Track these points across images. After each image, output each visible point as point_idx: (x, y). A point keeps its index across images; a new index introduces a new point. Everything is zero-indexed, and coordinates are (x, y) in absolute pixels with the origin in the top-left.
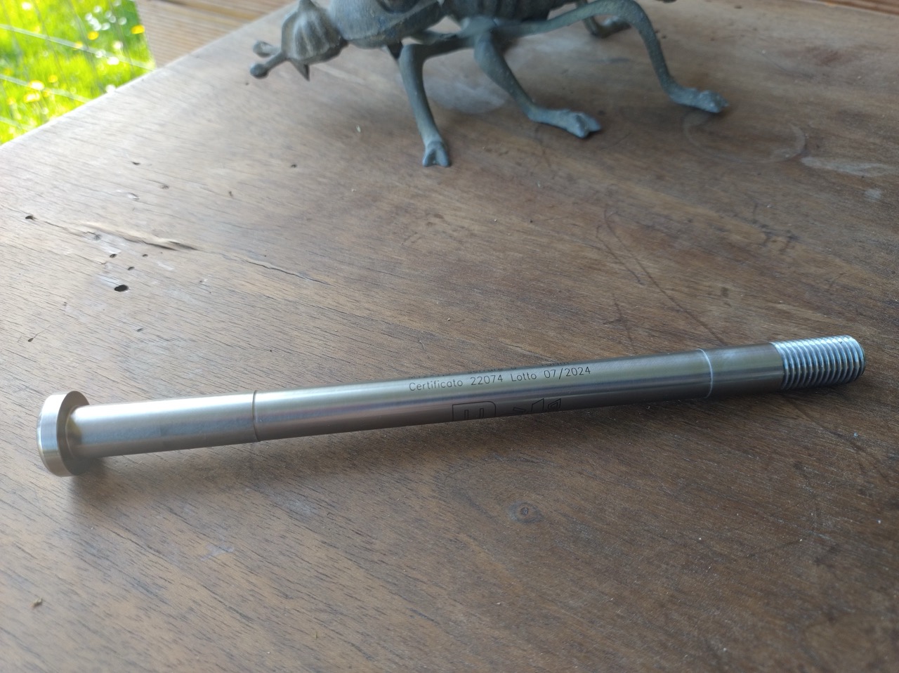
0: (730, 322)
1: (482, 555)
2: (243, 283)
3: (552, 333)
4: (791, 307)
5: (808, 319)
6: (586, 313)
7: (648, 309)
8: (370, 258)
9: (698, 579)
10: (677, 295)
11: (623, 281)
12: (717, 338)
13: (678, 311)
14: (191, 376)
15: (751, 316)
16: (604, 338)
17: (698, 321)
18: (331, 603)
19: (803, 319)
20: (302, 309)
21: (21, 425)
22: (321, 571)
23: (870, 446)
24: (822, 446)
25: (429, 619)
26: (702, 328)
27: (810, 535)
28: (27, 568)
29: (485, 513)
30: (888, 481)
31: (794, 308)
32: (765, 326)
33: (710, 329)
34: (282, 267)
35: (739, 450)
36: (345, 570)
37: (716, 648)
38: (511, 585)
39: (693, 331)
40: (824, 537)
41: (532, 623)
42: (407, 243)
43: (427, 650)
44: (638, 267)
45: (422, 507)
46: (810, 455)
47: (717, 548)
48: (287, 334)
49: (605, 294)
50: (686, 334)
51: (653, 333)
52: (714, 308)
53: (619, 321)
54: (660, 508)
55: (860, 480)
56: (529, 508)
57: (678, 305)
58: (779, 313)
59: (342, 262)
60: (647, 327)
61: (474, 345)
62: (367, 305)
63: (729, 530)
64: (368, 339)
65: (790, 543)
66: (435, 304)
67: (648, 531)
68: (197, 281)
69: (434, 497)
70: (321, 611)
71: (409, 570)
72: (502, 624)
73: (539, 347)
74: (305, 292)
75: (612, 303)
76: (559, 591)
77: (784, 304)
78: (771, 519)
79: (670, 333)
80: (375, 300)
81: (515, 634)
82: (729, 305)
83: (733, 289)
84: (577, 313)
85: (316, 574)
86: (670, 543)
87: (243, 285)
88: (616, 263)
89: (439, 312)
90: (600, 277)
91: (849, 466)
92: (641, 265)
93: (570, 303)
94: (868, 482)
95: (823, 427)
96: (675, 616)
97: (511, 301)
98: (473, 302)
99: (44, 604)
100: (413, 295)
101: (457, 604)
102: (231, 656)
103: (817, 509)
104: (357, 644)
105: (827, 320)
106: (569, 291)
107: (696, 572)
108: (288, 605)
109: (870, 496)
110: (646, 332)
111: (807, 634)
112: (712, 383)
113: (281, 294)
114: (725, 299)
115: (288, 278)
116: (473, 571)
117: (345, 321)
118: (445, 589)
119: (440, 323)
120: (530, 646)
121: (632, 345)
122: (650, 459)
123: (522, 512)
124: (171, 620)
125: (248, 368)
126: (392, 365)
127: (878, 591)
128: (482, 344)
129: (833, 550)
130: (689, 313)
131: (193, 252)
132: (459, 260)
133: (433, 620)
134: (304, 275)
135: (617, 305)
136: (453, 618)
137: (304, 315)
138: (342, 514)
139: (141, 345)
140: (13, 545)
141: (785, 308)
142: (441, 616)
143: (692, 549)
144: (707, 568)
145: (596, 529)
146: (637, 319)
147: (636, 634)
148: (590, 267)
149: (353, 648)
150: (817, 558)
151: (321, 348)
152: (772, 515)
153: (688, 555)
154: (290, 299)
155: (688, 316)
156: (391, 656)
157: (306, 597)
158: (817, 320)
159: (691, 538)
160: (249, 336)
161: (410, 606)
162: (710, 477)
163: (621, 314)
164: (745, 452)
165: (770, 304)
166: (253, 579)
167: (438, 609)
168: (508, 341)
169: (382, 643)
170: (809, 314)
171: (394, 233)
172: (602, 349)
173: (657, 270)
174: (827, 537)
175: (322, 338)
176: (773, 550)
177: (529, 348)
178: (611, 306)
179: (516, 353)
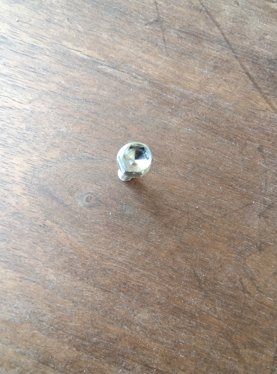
0: (236, 22)
3: (105, 36)
6: (132, 12)
7: (180, 9)
9: (193, 234)
12: (225, 38)
13: (201, 10)
15: (251, 16)
16: (145, 40)
17: (214, 21)
25: (32, 281)
26: (216, 29)
33: (221, 30)
35: (227, 139)
37: (199, 275)
38: (82, 252)
39: (209, 32)
40: (266, 199)
43: (33, 301)
47: (206, 212)
50: (204, 35)
51: (182, 35)
52: (227, 7)
53: (157, 21)
56: (92, 196)
57: (202, 4)
58: (271, 12)
60: (178, 28)
61: (42, 49)
63: (214, 200)
65: (247, 205)
67: (167, 205)
69: (25, 194)
72: (78, 278)
75: (152, 1)
78: (239, 189)
79: (193, 35)
89: (7, 11)
96: (179, 259)
107: (193, 230)
110: (176, 34)
111: (247, 261)
118: (40, 260)
119: (10, 24)
120: (96, 289)
121: (165, 47)
123: (87, 200)
129: (269, 207)
130: (209, 13)
133: (34, 282)
135: (156, 4)
142: (40, 279)
143: (192, 215)
146: (170, 19)
147: (156, 273)
150: (260, 213)
152: (240, 186)
155: (208, 16)
156: (10, 309)
159: (192, 208)
161: (19, 275)
163: (158, 14)
168: (70, 45)
172: (143, 52)
174: (268, 199)
176: (237, 210)
177: (87, 52)
178: (151, 4)
179: (77, 57)
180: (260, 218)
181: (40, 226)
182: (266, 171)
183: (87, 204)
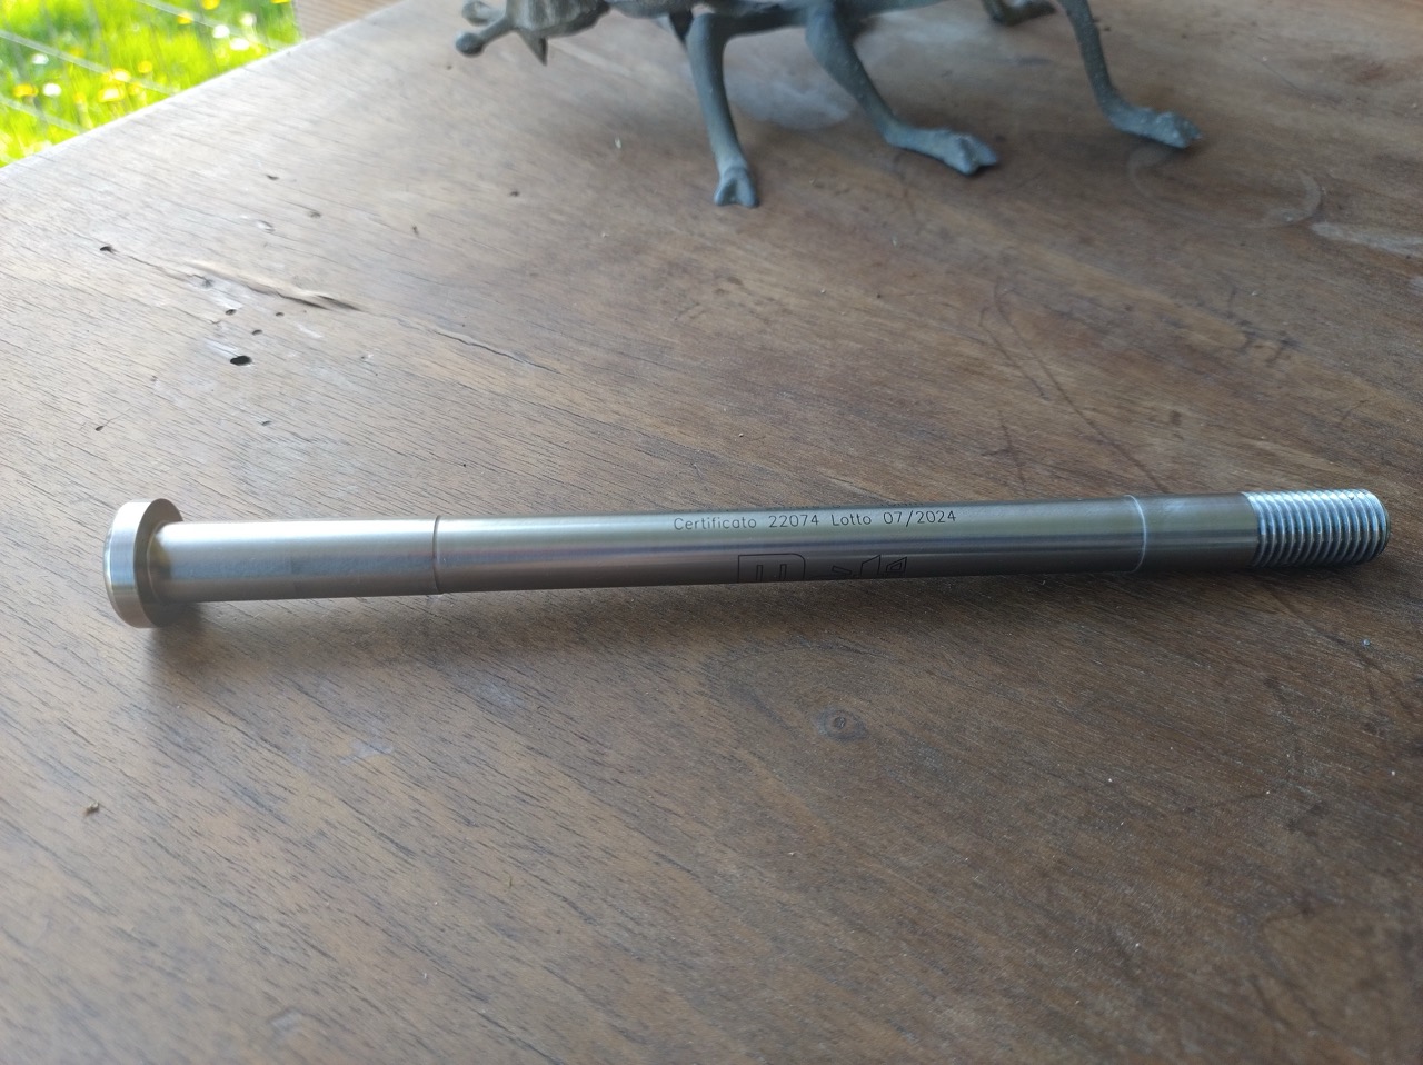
0: (1180, 463)
1: (770, 781)
2: (428, 363)
3: (900, 465)
4: (1277, 447)
5: (1303, 466)
6: (955, 436)
7: (1054, 437)
8: (624, 338)
9: (1102, 839)
10: (1099, 418)
11: (1017, 392)
12: (1159, 485)
13: (1100, 442)
14: (341, 494)
15: (1214, 456)
16: (981, 476)
17: (1131, 459)
18: (535, 836)
19: (1295, 465)
20: (516, 406)
21: (78, 551)
22: (523, 789)
23: (1387, 660)
24: (1311, 655)
25: (683, 869)
26: (1136, 470)
27: (1282, 786)
28: (79, 757)
29: (779, 722)
30: (1411, 714)
31: (1284, 448)
32: (1236, 472)
33: (1148, 472)
34: (489, 344)
35: (1180, 654)
36: (560, 790)
37: (1124, 942)
38: (811, 828)
39: (1121, 473)
40: (1303, 790)
41: (841, 886)
42: (684, 319)
43: (677, 914)
44: (1042, 374)
45: (682, 707)
46: (1291, 668)
47: (1137, 796)
48: (490, 443)
49: (987, 410)
50: (1110, 477)
51: (1059, 473)
52: (1156, 441)
53: (1006, 451)
54: (1051, 731)
55: (1367, 710)
56: (848, 718)
57: (1101, 433)
58: (1259, 454)
59: (580, 341)
60: (1051, 463)
61: (777, 474)
62: (615, 407)
63: (1156, 771)
64: (614, 458)
65: (1252, 796)
66: (722, 411)
67: (1029, 763)
68: (357, 356)
69: (702, 693)
70: (520, 847)
71: (657, 795)
72: (795, 884)
73: (878, 483)
74: (520, 381)
75: (997, 424)
76: (885, 842)
77: (1267, 440)
78: (1224, 758)
79: (1085, 475)
80: (629, 399)
81: (812, 900)
82: (1181, 438)
83: (1189, 414)
84: (941, 437)
85: (515, 792)
86: (1062, 783)
87: (427, 366)
88: (1008, 365)
89: (726, 424)
90: (982, 385)
91: (1352, 688)
92: (1047, 371)
93: (932, 421)
94: (1381, 714)
95: (1315, 627)
96: (1064, 891)
97: (839, 413)
98: (780, 411)
99: (102, 810)
100: (688, 395)
101: (729, 851)
102: (378, 906)
103: (1297, 749)
104: (572, 899)
105: (1334, 470)
106: (931, 403)
107: (1101, 829)
108: (470, 835)
109: (1382, 733)
110: (1048, 471)
111: (1266, 931)
112: (1144, 549)
113: (485, 382)
114: (1175, 429)
115: (497, 359)
116: (756, 803)
117: (580, 428)
118: (711, 828)
119: (727, 439)
120: (836, 918)
121: (1024, 490)
122: (1040, 658)
123: (836, 723)
124: (290, 847)
125: (429, 489)
126: (649, 496)
127: (1384, 875)
128: (790, 474)
129: (1317, 810)
130: (1117, 447)
131: (353, 313)
132: (763, 348)
133: (689, 871)
134: (521, 356)
135: (1004, 428)
136: (720, 871)
137: (518, 415)
138: (558, 709)
139: (267, 446)
140: (61, 723)
141: (1268, 448)
142: (703, 866)
143: (1097, 795)
144: (1118, 823)
145: (949, 756)
146: (1034, 450)
147: (1001, 913)
148: (967, 370)
149: (564, 904)
150: (1291, 821)
151: (541, 466)
152: (1225, 753)
153: (1090, 803)
154: (498, 390)
155: (1115, 450)
156: (622, 919)
157: (498, 826)
158: (1319, 468)
159: (1096, 779)
160: (432, 442)
161: (657, 849)
162: (1132, 690)
163: (1010, 442)
164: (1190, 657)
165: (1245, 440)
166: (419, 794)
167: (698, 855)
168: (830, 472)
169: (610, 899)
170: (1306, 458)
171: (665, 302)
172: (977, 492)
173: (1072, 380)
174: (1309, 791)
175: (544, 452)
176: (1223, 804)
177: (862, 484)
178: (995, 429)
179: (842, 491)
180: (1292, 831)
181: (724, 758)
182: (1294, 729)
183: (835, 731)
